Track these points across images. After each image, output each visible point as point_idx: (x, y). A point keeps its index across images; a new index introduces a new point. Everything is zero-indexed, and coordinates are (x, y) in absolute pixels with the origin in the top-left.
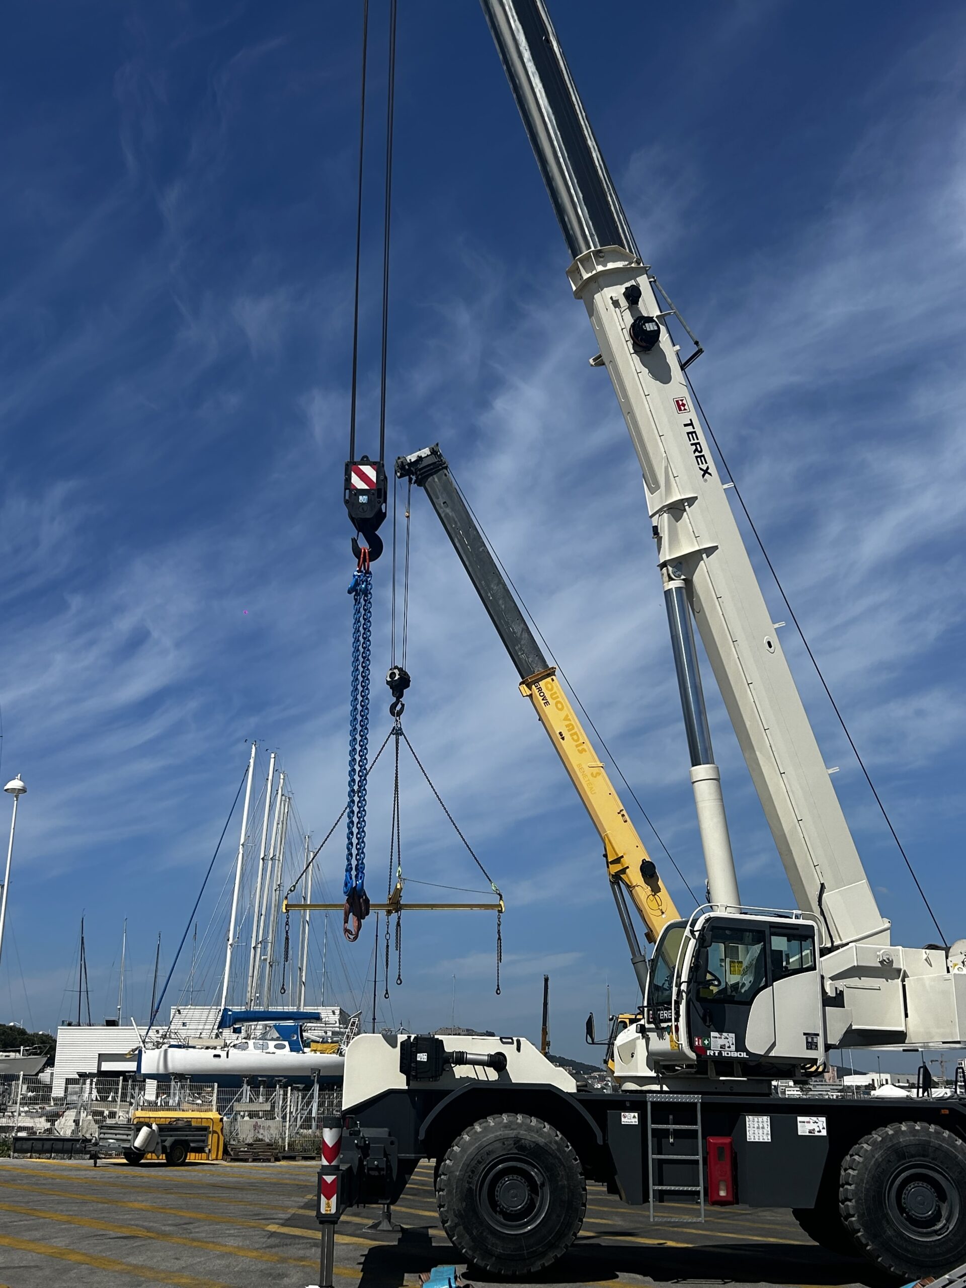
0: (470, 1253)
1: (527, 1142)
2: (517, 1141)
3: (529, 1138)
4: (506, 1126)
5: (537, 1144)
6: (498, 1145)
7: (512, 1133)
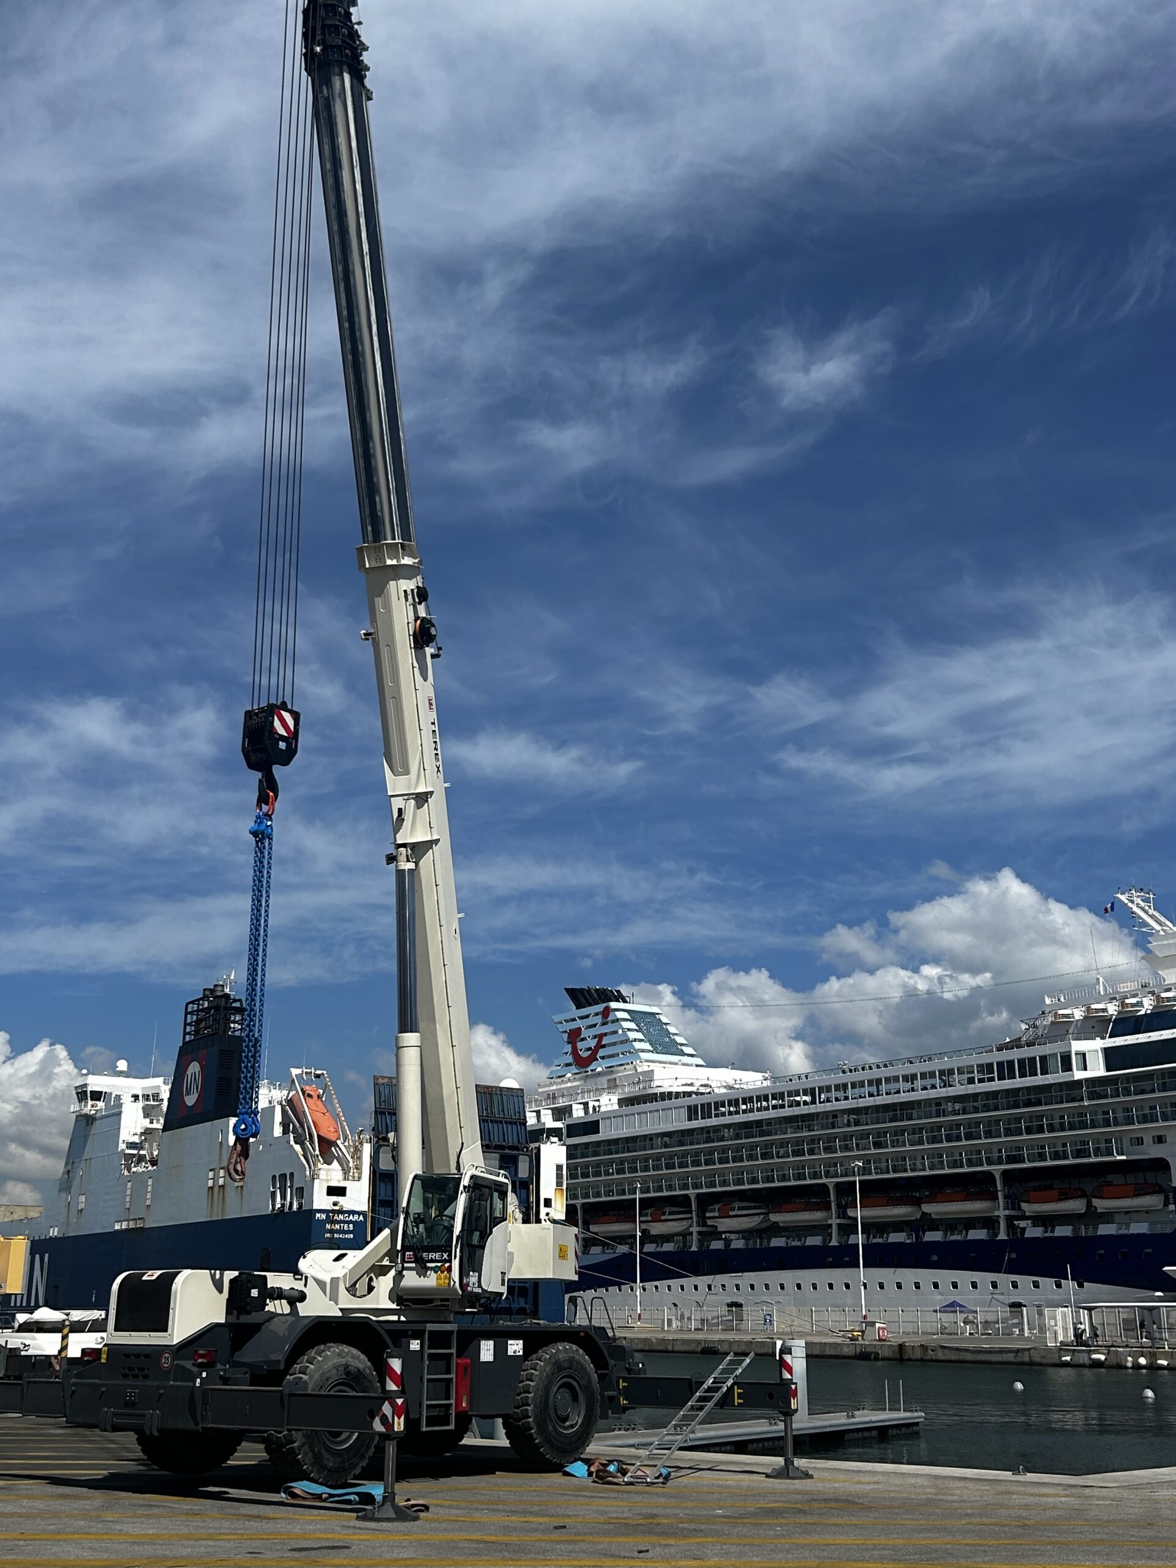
0: (310, 1468)
1: (353, 1368)
2: (346, 1366)
3: (353, 1364)
4: (339, 1355)
5: (359, 1370)
6: (334, 1371)
7: (343, 1361)
